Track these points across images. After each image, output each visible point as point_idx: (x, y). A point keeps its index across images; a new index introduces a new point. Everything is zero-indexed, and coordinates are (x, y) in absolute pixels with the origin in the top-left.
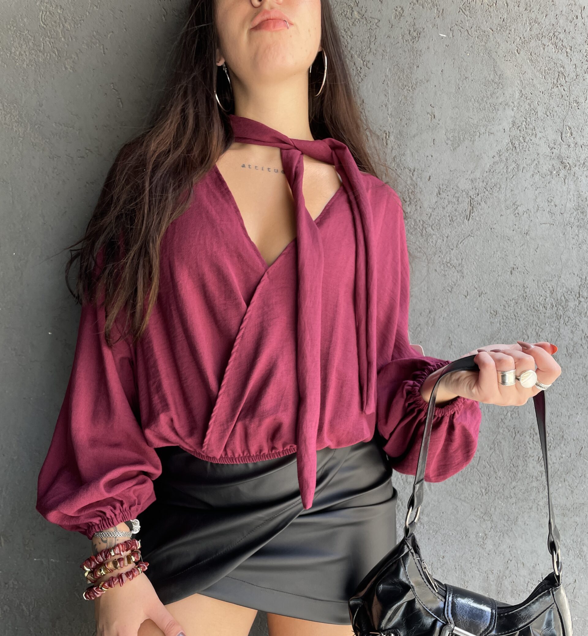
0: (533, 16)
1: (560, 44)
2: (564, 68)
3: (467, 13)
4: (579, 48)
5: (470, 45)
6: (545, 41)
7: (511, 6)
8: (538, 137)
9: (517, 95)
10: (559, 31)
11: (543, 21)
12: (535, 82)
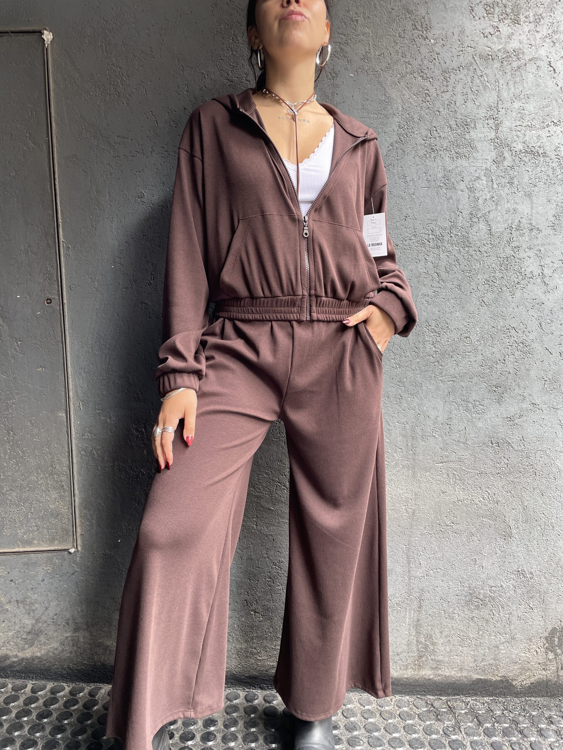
0: (407, 60)
1: (425, 76)
2: (428, 91)
3: (366, 61)
4: (437, 78)
5: (369, 80)
6: (416, 75)
7: (393, 54)
8: (415, 133)
9: (401, 109)
10: (425, 68)
11: (413, 64)
12: (411, 100)
